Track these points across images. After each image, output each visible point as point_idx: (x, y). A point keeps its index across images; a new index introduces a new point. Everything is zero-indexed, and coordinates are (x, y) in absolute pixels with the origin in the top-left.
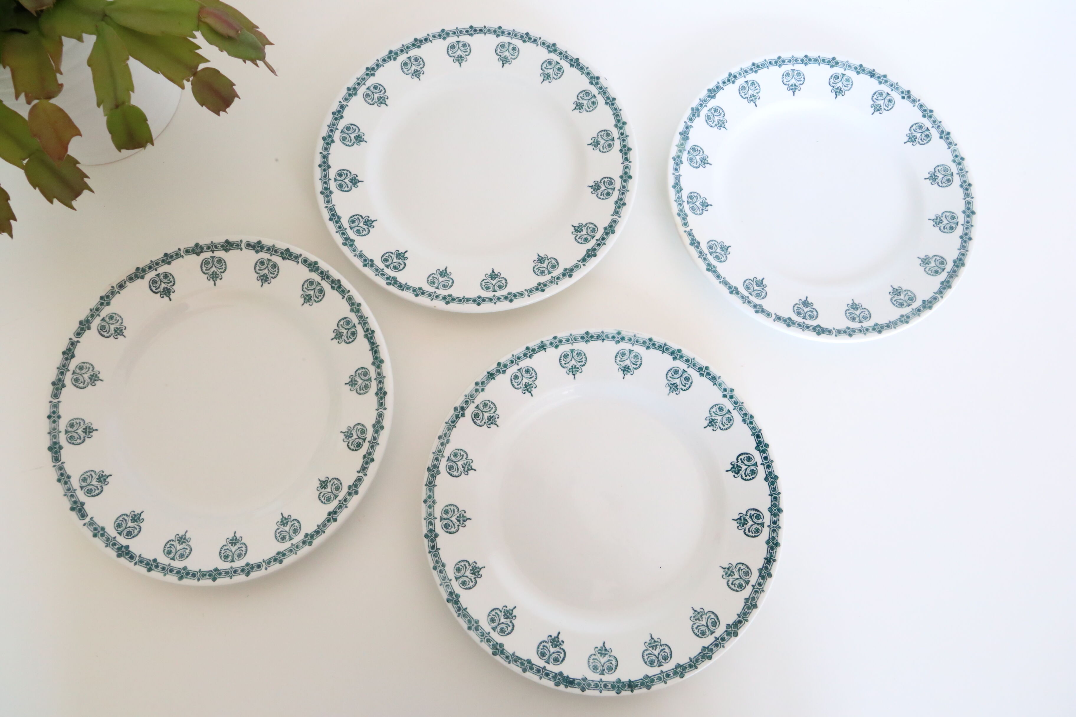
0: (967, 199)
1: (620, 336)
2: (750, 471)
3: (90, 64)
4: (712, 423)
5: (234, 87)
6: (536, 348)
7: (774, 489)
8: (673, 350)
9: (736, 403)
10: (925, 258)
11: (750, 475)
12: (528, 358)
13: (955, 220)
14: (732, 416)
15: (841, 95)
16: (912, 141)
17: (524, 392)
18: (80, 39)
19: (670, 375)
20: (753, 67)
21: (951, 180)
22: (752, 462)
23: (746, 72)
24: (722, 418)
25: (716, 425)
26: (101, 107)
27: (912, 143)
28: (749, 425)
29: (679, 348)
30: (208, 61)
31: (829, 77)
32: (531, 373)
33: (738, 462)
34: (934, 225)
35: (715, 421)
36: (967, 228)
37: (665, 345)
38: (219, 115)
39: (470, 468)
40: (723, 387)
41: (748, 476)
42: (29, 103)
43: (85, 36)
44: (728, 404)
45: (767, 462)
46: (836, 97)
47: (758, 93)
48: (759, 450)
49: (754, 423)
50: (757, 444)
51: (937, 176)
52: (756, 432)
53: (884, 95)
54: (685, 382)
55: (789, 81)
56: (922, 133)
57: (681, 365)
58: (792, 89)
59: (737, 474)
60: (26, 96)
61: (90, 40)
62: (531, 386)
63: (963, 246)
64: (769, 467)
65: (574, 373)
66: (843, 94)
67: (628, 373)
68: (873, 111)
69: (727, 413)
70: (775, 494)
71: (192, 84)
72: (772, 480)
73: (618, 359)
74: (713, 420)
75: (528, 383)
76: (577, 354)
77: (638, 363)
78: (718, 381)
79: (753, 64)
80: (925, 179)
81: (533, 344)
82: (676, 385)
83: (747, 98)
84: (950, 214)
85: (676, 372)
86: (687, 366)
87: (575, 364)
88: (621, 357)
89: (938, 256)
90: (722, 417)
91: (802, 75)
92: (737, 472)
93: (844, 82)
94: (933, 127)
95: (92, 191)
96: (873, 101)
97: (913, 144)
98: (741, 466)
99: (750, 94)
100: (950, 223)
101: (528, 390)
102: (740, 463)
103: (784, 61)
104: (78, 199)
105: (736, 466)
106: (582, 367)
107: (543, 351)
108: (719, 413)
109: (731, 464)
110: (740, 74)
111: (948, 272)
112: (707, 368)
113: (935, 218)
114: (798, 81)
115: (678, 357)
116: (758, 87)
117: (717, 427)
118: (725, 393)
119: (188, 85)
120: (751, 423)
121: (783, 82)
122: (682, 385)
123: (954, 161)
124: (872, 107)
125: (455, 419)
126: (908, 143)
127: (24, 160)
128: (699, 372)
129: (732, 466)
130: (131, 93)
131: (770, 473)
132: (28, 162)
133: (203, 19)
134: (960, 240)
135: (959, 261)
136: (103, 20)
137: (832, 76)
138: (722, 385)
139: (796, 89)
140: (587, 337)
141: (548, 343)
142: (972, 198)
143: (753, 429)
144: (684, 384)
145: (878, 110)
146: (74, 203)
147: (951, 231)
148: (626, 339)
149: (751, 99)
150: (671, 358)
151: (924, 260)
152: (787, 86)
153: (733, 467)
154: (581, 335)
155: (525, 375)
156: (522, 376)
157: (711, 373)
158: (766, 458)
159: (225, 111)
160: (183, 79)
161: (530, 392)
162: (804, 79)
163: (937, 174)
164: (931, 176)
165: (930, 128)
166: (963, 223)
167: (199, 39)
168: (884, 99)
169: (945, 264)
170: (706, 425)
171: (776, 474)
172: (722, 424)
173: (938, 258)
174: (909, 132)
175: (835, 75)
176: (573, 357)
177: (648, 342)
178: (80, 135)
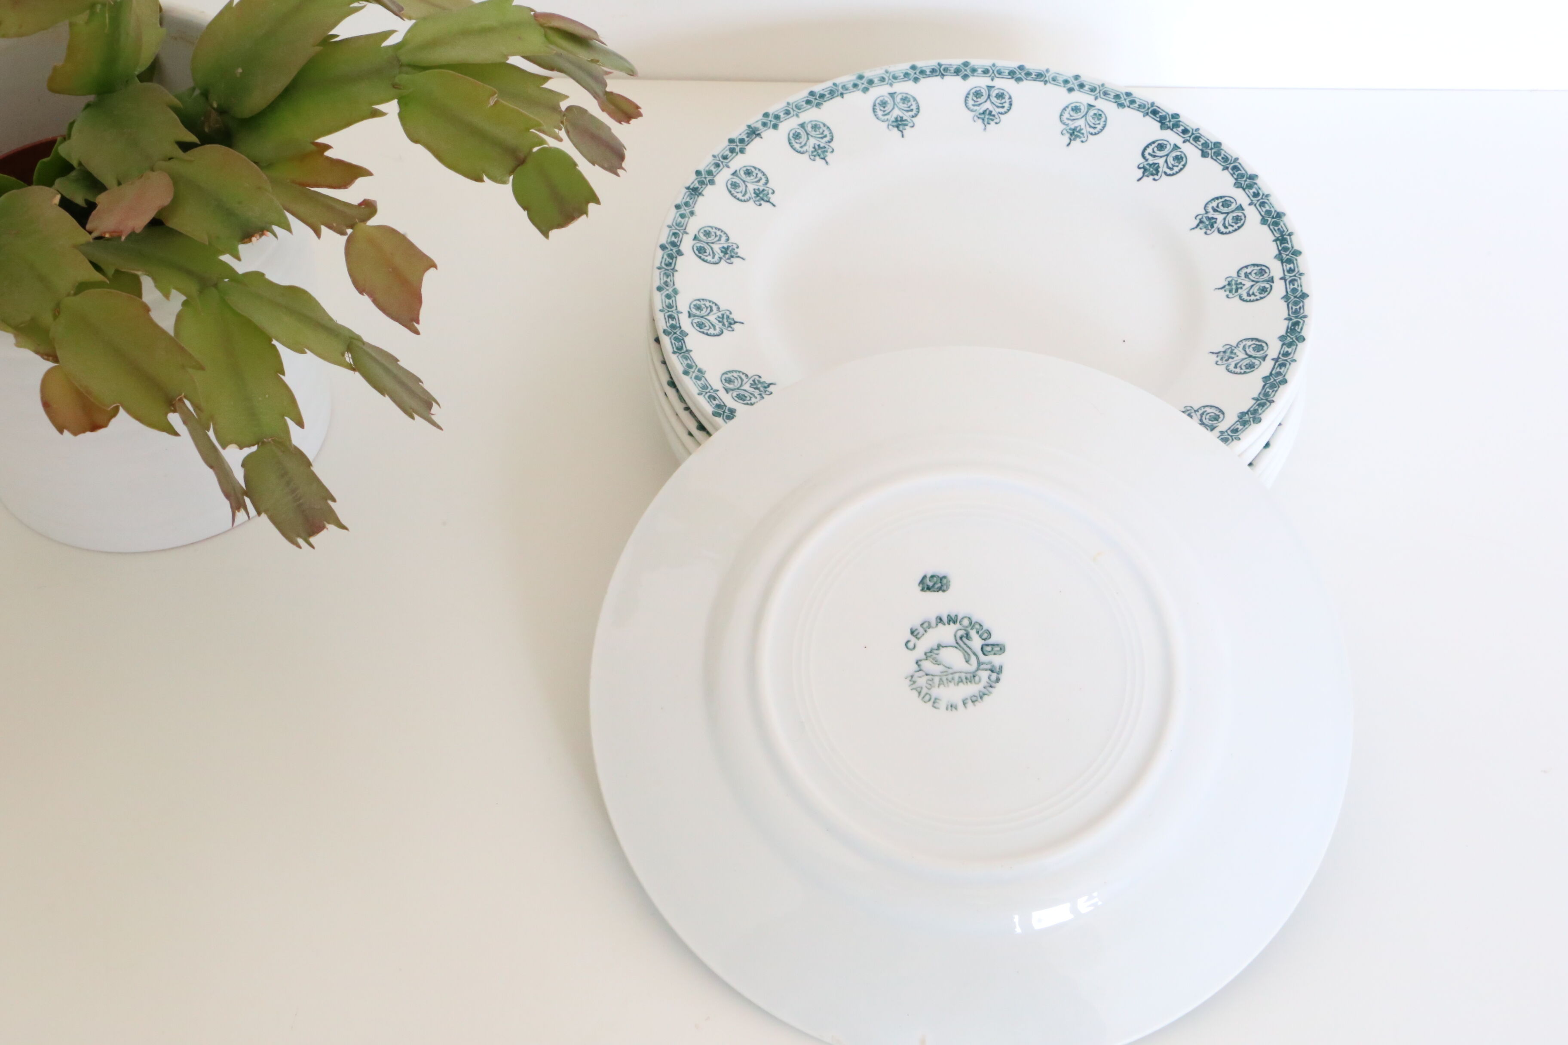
1: (864, 81)
2: (1174, 159)
4: (1074, 134)
6: (745, 137)
7: (1226, 159)
8: (955, 67)
9: (1093, 90)
11: (1177, 164)
12: (740, 155)
14: (1099, 110)
17: (758, 203)
19: (971, 102)
22: (1169, 148)
24: (1086, 119)
25: (1083, 134)
26: (485, 178)
28: (1131, 106)
29: (963, 61)
32: (754, 174)
33: (1147, 160)
35: (1078, 129)
37: (940, 65)
39: (732, 322)
40: (1061, 79)
41: (1175, 168)
44: (1082, 98)
45: (1190, 134)
48: (1169, 128)
49: (1137, 100)
50: (1160, 122)
52: (1149, 109)
54: (999, 101)
57: (980, 82)
59: (1157, 174)
62: (765, 192)
64: (1197, 139)
65: (822, 156)
67: (906, 127)
69: (1088, 110)
70: (1230, 164)
72: (1213, 151)
73: (880, 113)
74: (1074, 130)
75: (758, 189)
76: (812, 127)
77: (914, 107)
78: (1049, 76)
81: (738, 132)
82: (988, 112)
85: (977, 94)
86: (989, 79)
87: (818, 143)
88: (882, 109)
90: (1084, 118)
92: (1154, 172)
98: (1156, 161)
101: (763, 199)
102: (1151, 160)
105: (1148, 167)
106: (830, 144)
107: (758, 139)
108: (1076, 116)
109: (1139, 168)
112: (1021, 68)
115: (969, 72)
117: (1085, 135)
118: (1070, 86)
120: (1133, 102)
122: (998, 107)
125: (671, 261)
128: (1012, 78)
129: (1142, 170)
131: (1206, 145)
138: (1058, 78)
140: (816, 99)
141: (759, 125)
143: (1141, 107)
144: (1001, 105)
148: (876, 80)
150: (958, 79)
153: (1145, 170)
154: (805, 99)
155: (748, 179)
156: (744, 182)
157: (1031, 71)
158: (1185, 131)
161: (768, 201)
170: (1068, 141)
171: (1214, 140)
172: (1090, 127)
176: (808, 134)
177: (911, 72)
178: (434, 266)
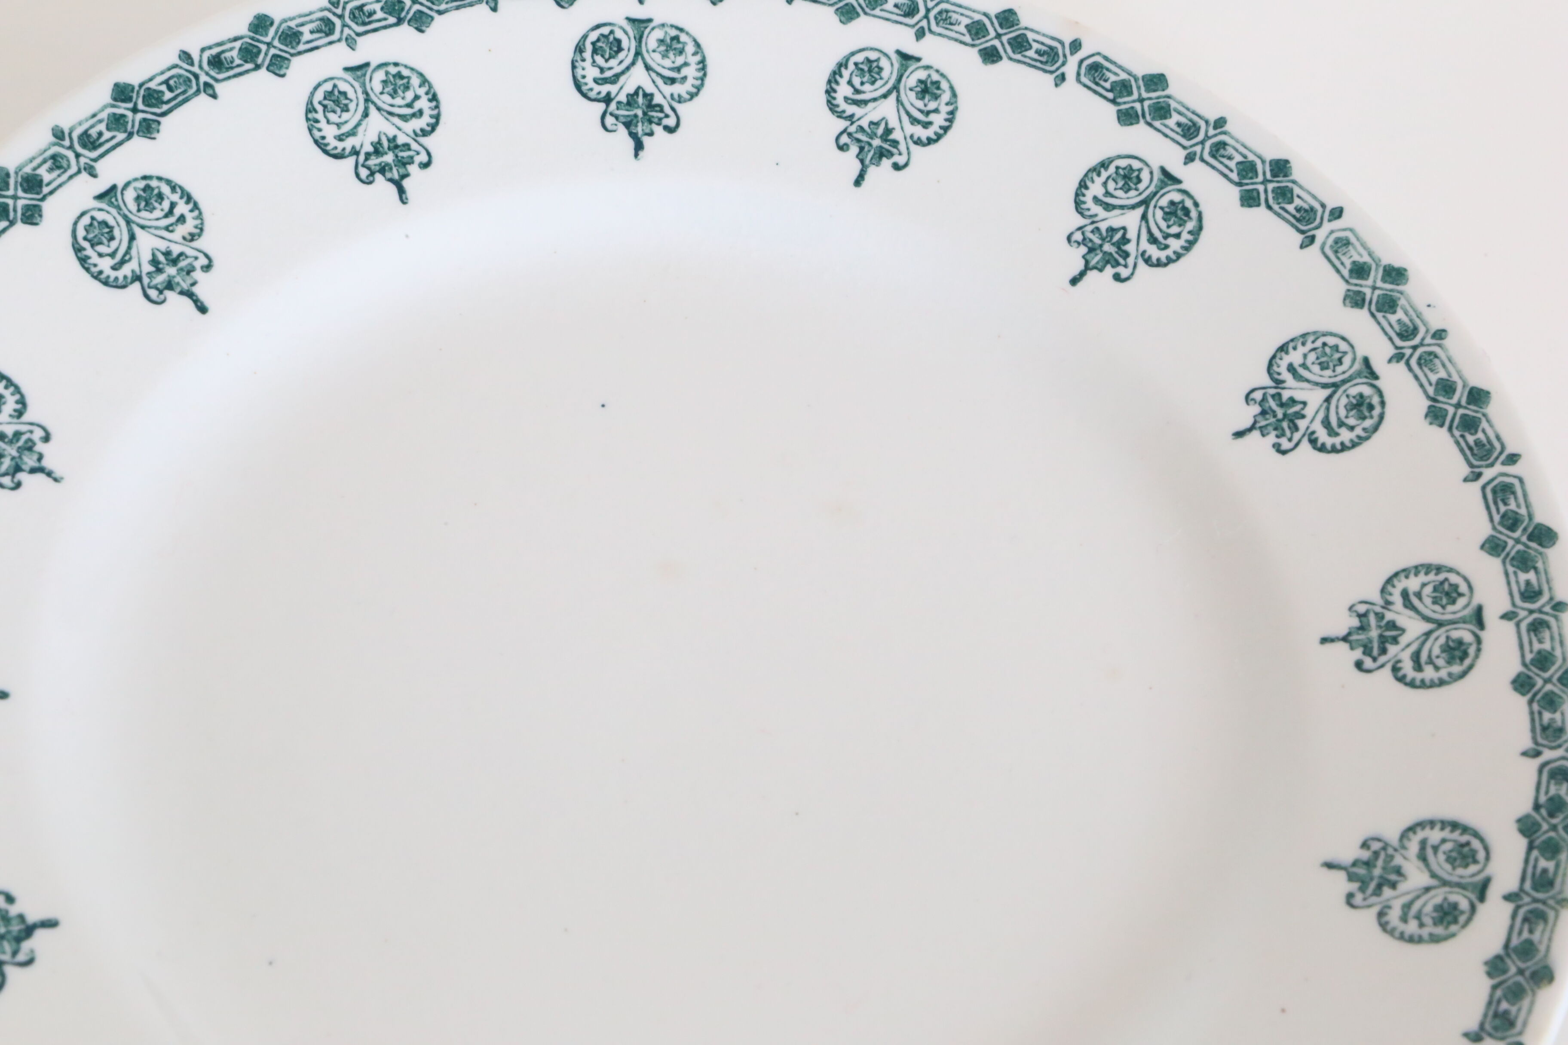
0: (1488, 474)
10: (1365, 855)
13: (1461, 602)
15: (658, 130)
16: (1109, 260)
20: (123, 109)
21: (1376, 400)
23: (89, 141)
27: (1109, 271)
31: (569, 53)
34: (1359, 665)
36: (1537, 627)
46: (639, 146)
47: (192, 237)
51: (1292, 401)
53: (889, 70)
55: (353, 133)
56: (1145, 203)
58: (383, 170)
63: (1544, 729)
66: (671, 122)
68: (858, 166)
79: (122, 93)
80: (1239, 434)
83: (137, 278)
84: (1422, 578)
89: (1432, 823)
91: (415, 81)
93: (655, 59)
94: (1189, 159)
96: (840, 115)
97: (1117, 277)
99: (146, 256)
100: (1440, 624)
103: (291, 37)
110: (56, 163)
111: (1508, 898)
113: (1355, 622)
114: (404, 118)
116: (182, 208)
121: (321, 144)
123: (1355, 300)
124: (842, 148)
126: (1092, 275)
134: (1519, 704)
135: (1552, 815)
137: (579, 49)
139: (403, 163)
142: (1513, 459)
145: (882, 154)
147: (1456, 669)
149: (160, 279)
151: (1361, 871)
152: (350, 161)
162: (434, 98)
163: (1294, 390)
164: (1264, 413)
165: (1177, 168)
166: (1505, 606)
168: (896, 88)
169: (1481, 855)
173: (1435, 836)
174: (1080, 221)
175: (593, 36)
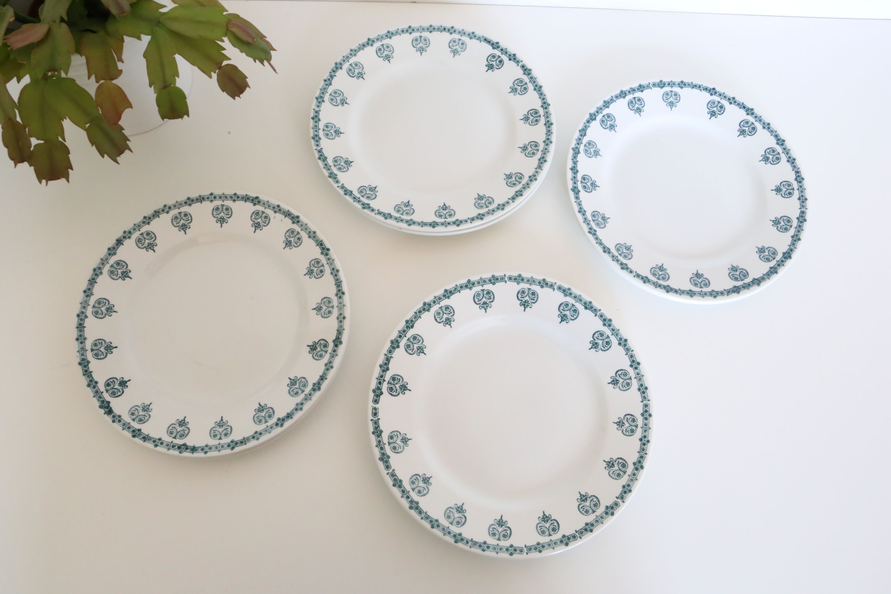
3: (145, 56)
5: (247, 79)
18: (139, 38)
26: (153, 87)
30: (230, 59)
38: (234, 99)
42: (97, 82)
43: (143, 36)
60: (96, 77)
61: (146, 39)
71: (217, 75)
89: (772, 248)
95: (131, 151)
96: (740, 127)
104: (121, 156)
119: (214, 76)
126: (762, 161)
127: (87, 124)
130: (176, 78)
132: (89, 126)
133: (230, 29)
135: (788, 254)
136: (157, 25)
146: (119, 159)
147: (785, 231)
159: (239, 96)
160: (212, 71)
165: (780, 153)
167: (226, 44)
169: (776, 254)
174: (764, 154)
178: (132, 108)
